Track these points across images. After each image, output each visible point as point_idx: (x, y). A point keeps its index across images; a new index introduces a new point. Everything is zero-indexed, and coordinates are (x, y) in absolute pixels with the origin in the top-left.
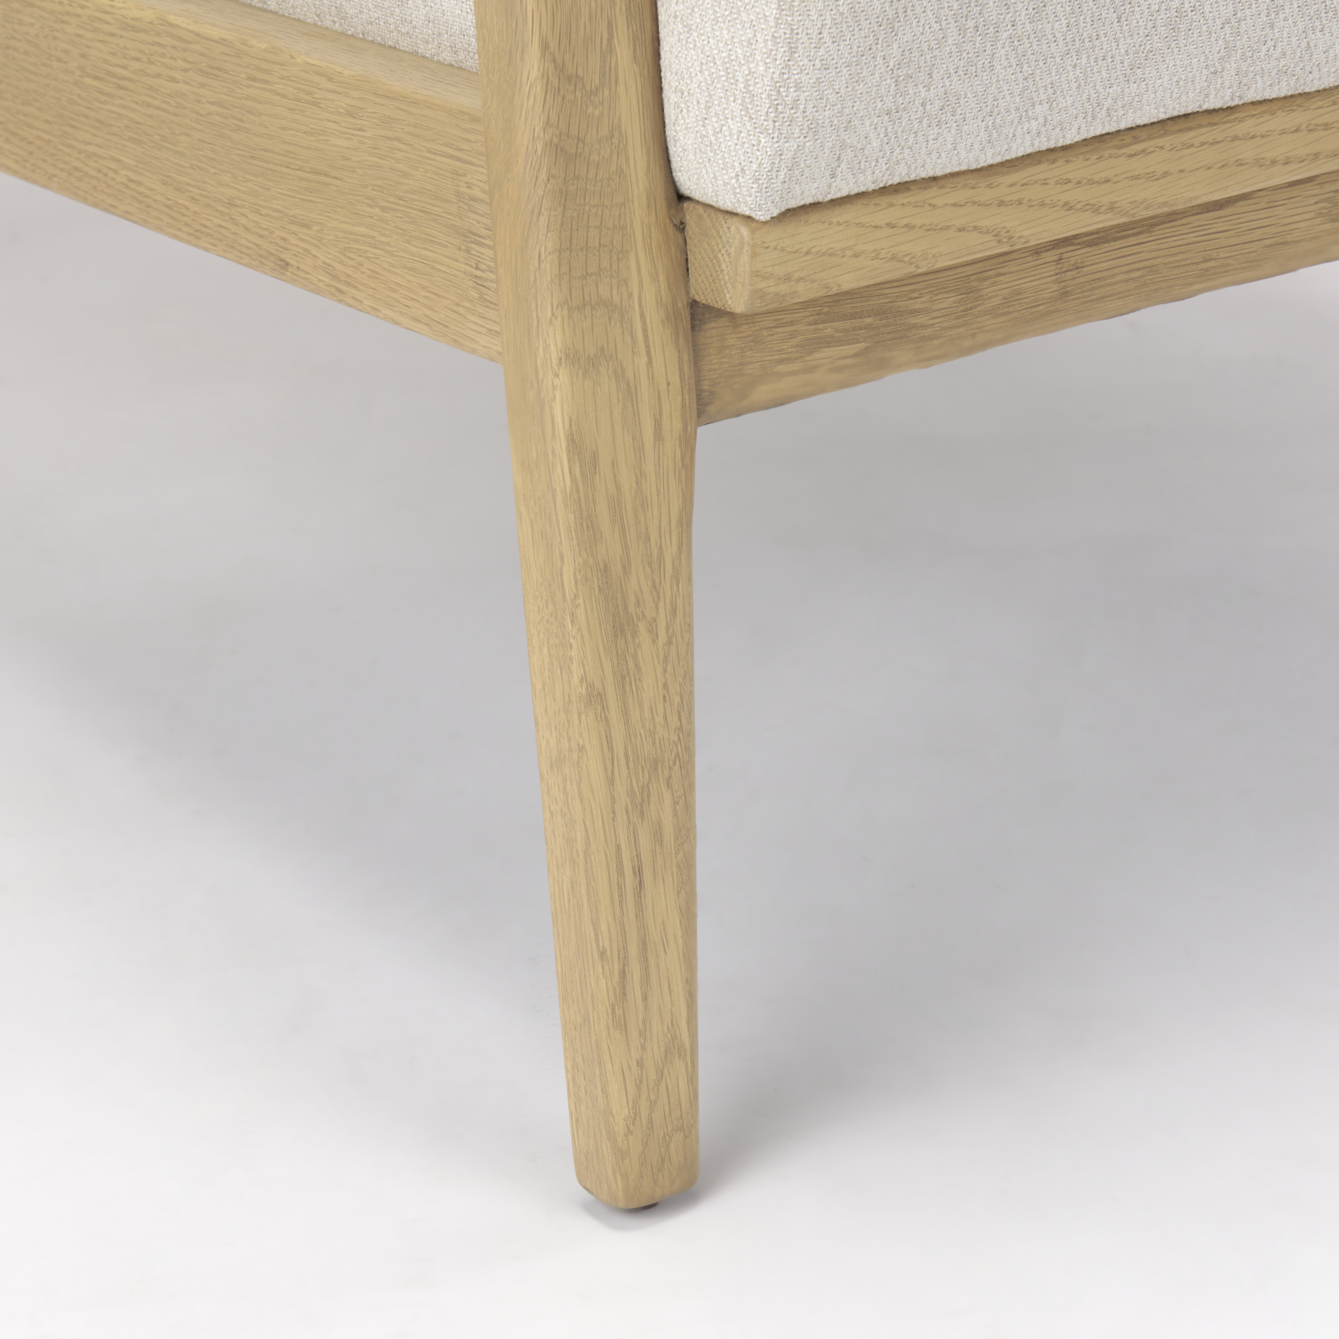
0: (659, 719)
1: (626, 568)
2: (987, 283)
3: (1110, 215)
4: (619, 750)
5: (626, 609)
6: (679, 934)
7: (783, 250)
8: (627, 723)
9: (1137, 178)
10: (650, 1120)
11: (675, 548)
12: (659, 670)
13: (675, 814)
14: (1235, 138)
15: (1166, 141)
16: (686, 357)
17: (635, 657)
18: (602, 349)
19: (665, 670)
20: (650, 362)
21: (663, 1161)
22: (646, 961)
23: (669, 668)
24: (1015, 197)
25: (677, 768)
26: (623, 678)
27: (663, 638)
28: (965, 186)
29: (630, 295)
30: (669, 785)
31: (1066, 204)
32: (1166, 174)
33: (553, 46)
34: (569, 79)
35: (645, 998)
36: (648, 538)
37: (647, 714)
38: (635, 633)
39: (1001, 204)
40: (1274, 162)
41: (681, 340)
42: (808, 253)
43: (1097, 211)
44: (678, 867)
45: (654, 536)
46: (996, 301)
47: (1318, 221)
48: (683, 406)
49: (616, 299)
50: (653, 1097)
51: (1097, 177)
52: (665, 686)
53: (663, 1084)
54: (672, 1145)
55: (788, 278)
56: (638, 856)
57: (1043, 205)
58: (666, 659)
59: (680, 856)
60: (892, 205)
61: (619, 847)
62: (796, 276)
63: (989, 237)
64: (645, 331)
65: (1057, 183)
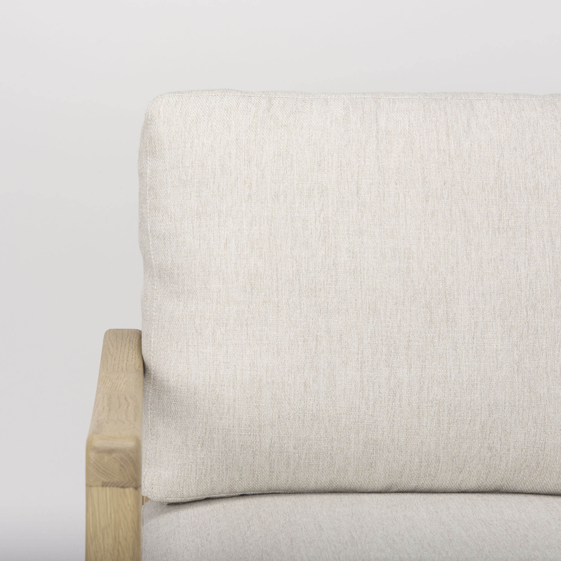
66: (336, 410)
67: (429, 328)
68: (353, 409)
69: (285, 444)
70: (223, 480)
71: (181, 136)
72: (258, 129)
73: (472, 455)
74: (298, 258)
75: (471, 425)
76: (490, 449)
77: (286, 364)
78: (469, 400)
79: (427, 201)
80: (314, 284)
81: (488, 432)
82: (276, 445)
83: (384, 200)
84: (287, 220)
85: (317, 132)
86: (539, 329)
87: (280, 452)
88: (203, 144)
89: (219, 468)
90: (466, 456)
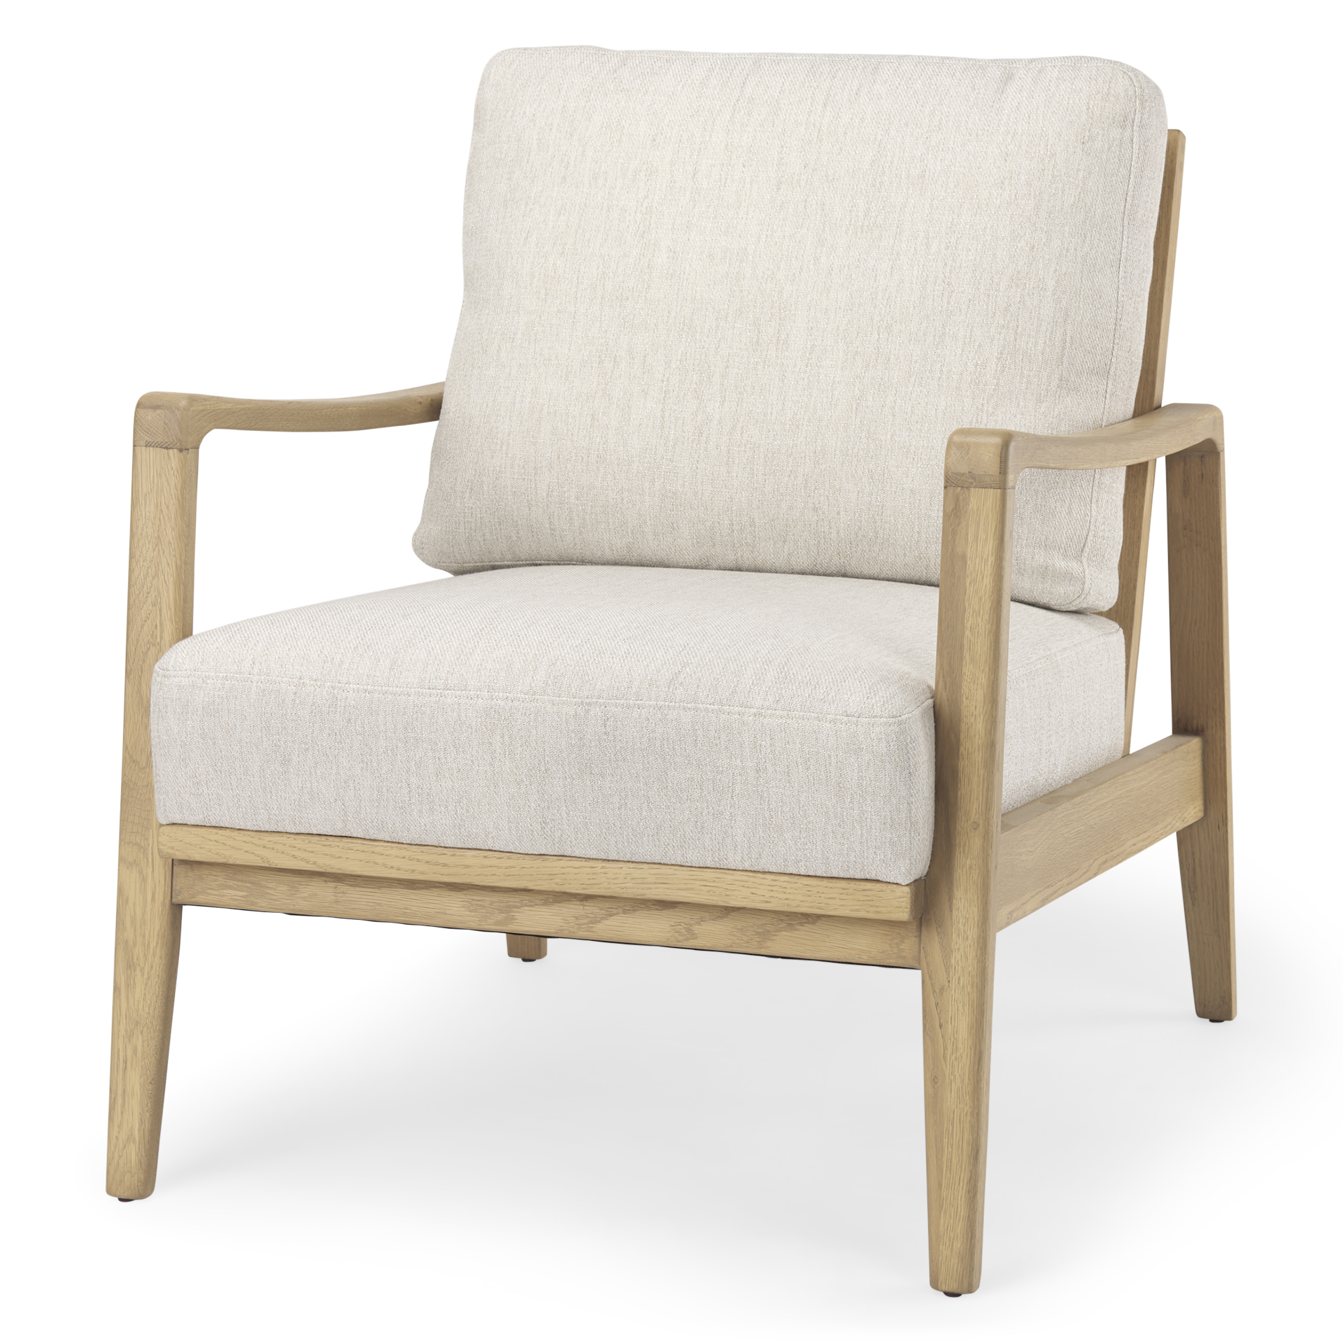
0: (141, 1006)
1: (135, 944)
2: (302, 887)
3: (314, 866)
4: (124, 1012)
5: (133, 959)
6: (139, 1093)
7: (171, 837)
8: (128, 1003)
9: (327, 855)
10: (118, 1163)
11: (155, 944)
12: (143, 988)
13: (143, 1046)
14: (373, 852)
15: (341, 844)
16: (168, 874)
17: (134, 979)
18: (135, 861)
19: (145, 989)
20: (153, 871)
21: (121, 1181)
22: (124, 1098)
23: (147, 988)
24: (271, 846)
25: (146, 1028)
26: (128, 985)
27: (146, 976)
28: (249, 836)
29: (148, 845)
30: (141, 1033)
31: (293, 856)
32: (340, 857)
33: (129, 748)
34: (134, 761)
35: (122, 1113)
36: (144, 937)
37: (136, 1003)
38: (135, 970)
39: (264, 847)
40: (392, 867)
41: (166, 868)
42: (181, 841)
43: (308, 862)
44: (142, 1067)
45: (147, 936)
46: (305, 895)
47: (463, 909)
48: (165, 892)
49: (143, 845)
50: (120, 1154)
51: (308, 849)
52: (145, 994)
53: (125, 1151)
54: (126, 1177)
55: (173, 848)
56: (126, 1056)
57: (283, 853)
58: (146, 984)
59: (143, 1063)
60: (217, 834)
61: (119, 1050)
62: (176, 848)
63: (259, 858)
64: (153, 859)
65: (290, 846)
66: (627, 450)
67: (754, 351)
68: (648, 451)
69: (565, 493)
70: (497, 539)
71: (505, 103)
72: (592, 94)
73: (794, 518)
74: (607, 257)
75: (792, 477)
76: (815, 510)
77: (575, 391)
78: (791, 444)
79: (779, 189)
80: (621, 291)
81: (813, 488)
82: (555, 493)
83: (725, 187)
84: (602, 209)
85: (663, 97)
86: (892, 357)
87: (560, 503)
88: (525, 113)
89: (490, 522)
90: (787, 520)
